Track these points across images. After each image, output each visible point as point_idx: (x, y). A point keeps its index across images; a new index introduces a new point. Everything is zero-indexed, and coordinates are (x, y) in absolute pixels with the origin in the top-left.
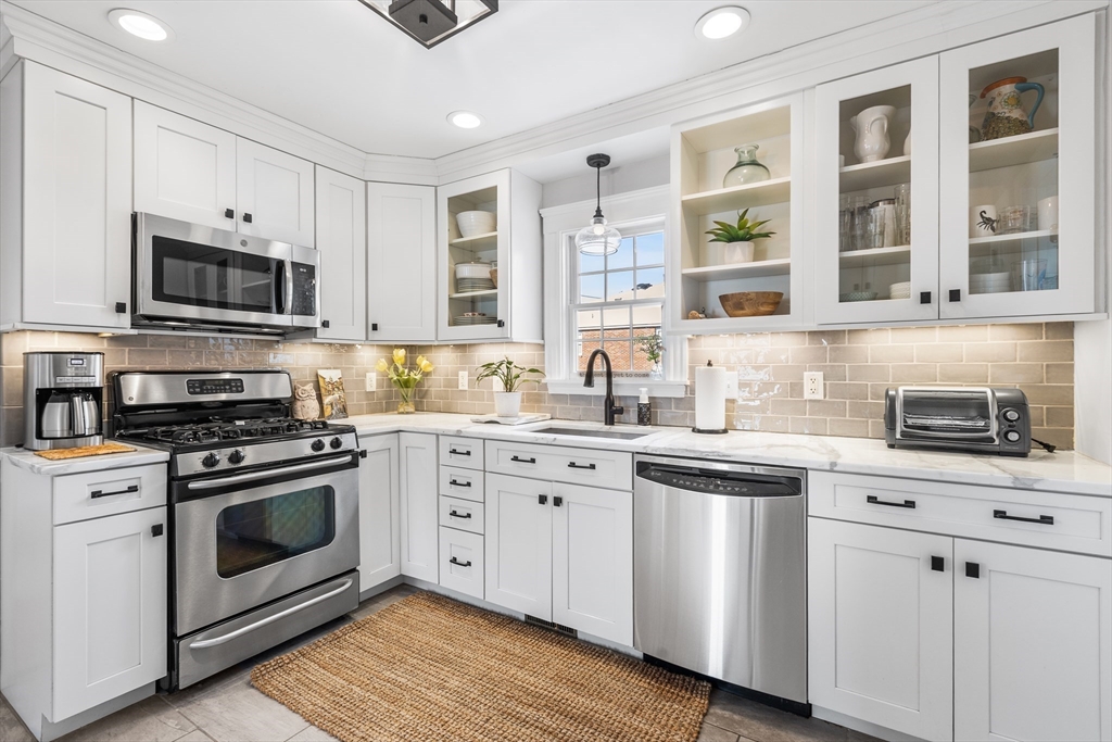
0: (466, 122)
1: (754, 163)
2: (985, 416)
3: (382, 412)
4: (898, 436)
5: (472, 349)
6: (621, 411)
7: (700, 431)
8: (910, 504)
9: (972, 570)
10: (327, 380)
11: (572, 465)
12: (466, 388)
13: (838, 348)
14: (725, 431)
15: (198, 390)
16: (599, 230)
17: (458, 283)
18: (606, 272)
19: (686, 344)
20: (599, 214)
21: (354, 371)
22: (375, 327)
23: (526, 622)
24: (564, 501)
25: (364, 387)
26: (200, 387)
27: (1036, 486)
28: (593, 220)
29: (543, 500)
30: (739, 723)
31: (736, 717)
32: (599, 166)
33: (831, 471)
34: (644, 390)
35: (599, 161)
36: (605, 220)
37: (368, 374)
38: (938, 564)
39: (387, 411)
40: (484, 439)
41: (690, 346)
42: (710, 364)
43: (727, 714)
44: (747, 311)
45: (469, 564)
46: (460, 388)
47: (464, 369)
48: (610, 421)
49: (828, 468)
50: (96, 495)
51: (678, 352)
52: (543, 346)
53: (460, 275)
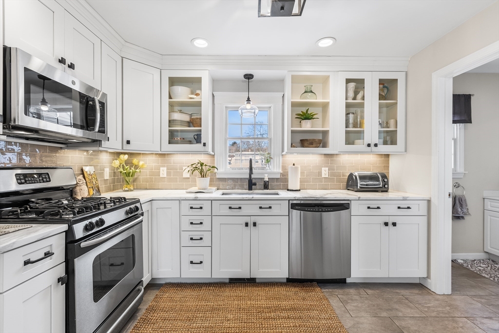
0: (201, 44)
1: (311, 92)
2: (378, 181)
3: (111, 191)
4: (359, 188)
5: (169, 156)
6: (255, 184)
7: (291, 190)
8: (378, 208)
9: (394, 224)
10: (88, 173)
11: (261, 208)
12: (165, 176)
13: (333, 160)
14: (300, 190)
15: (23, 181)
16: (248, 106)
17: (171, 122)
18: (241, 124)
19: (281, 157)
20: (248, 100)
21: (99, 167)
22: (128, 142)
23: (230, 282)
24: (257, 224)
25: (103, 177)
26: (24, 179)
27: (408, 199)
28: (246, 102)
29: (247, 225)
30: (333, 291)
31: (330, 290)
32: (249, 79)
33: (359, 200)
34: (266, 175)
35: (249, 77)
36: (251, 102)
37: (105, 169)
38: (386, 224)
39: (113, 190)
40: (212, 200)
41: (282, 158)
42: (294, 165)
43: (327, 290)
44: (314, 146)
45: (201, 262)
46: (161, 176)
47: (164, 166)
48: (250, 188)
49: (358, 199)
50: (27, 263)
51: (278, 160)
52: (214, 155)
53: (172, 118)
